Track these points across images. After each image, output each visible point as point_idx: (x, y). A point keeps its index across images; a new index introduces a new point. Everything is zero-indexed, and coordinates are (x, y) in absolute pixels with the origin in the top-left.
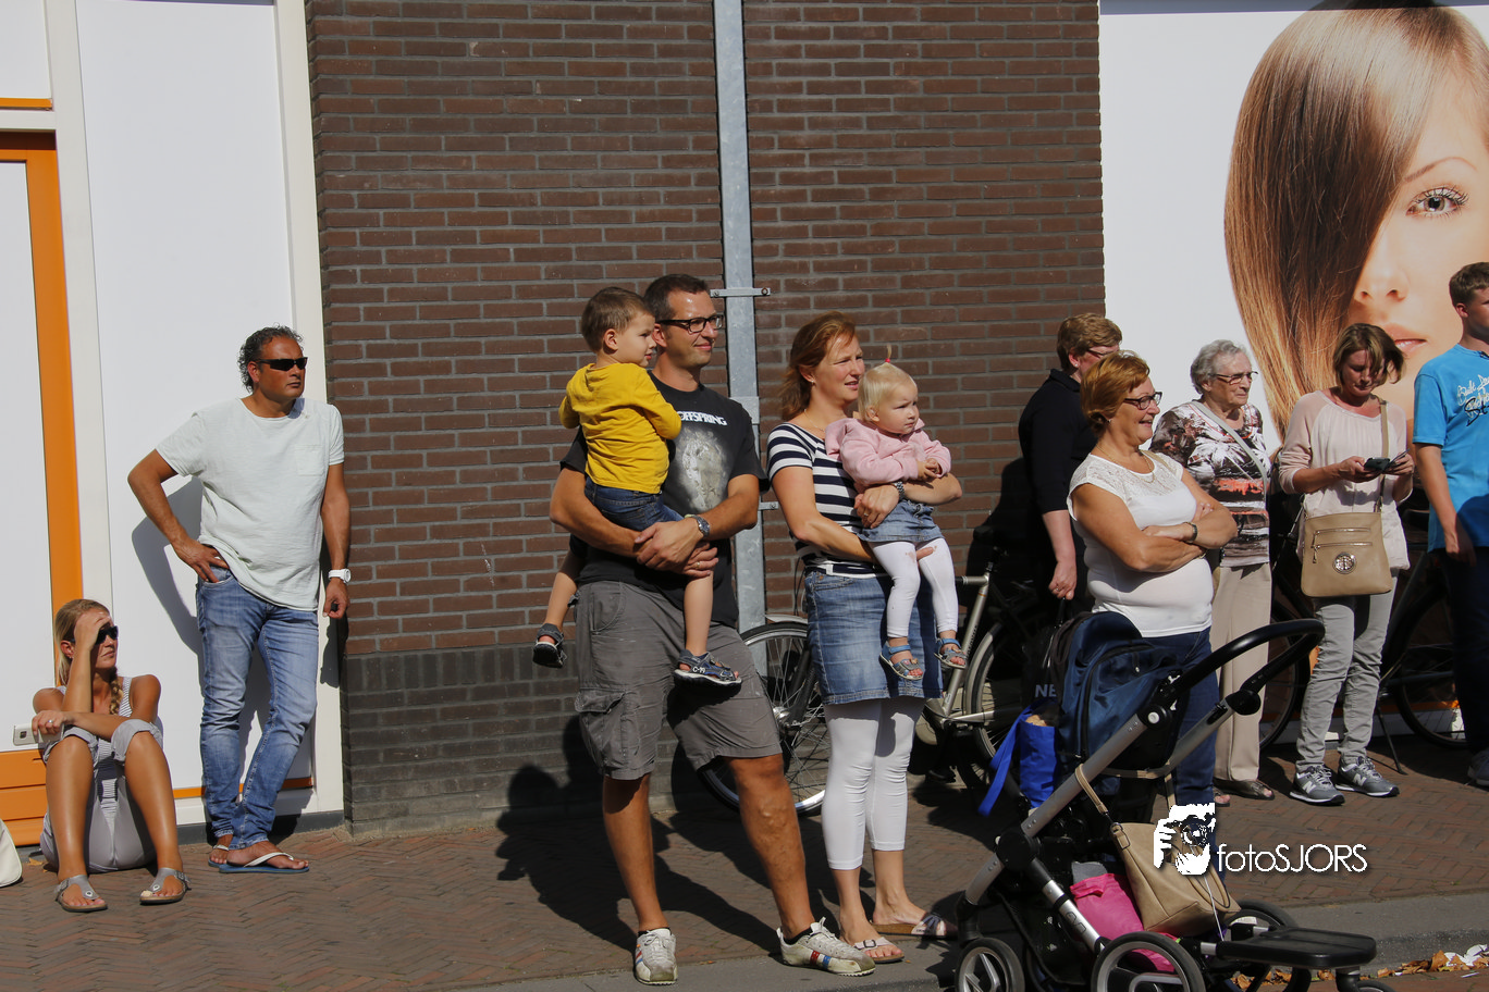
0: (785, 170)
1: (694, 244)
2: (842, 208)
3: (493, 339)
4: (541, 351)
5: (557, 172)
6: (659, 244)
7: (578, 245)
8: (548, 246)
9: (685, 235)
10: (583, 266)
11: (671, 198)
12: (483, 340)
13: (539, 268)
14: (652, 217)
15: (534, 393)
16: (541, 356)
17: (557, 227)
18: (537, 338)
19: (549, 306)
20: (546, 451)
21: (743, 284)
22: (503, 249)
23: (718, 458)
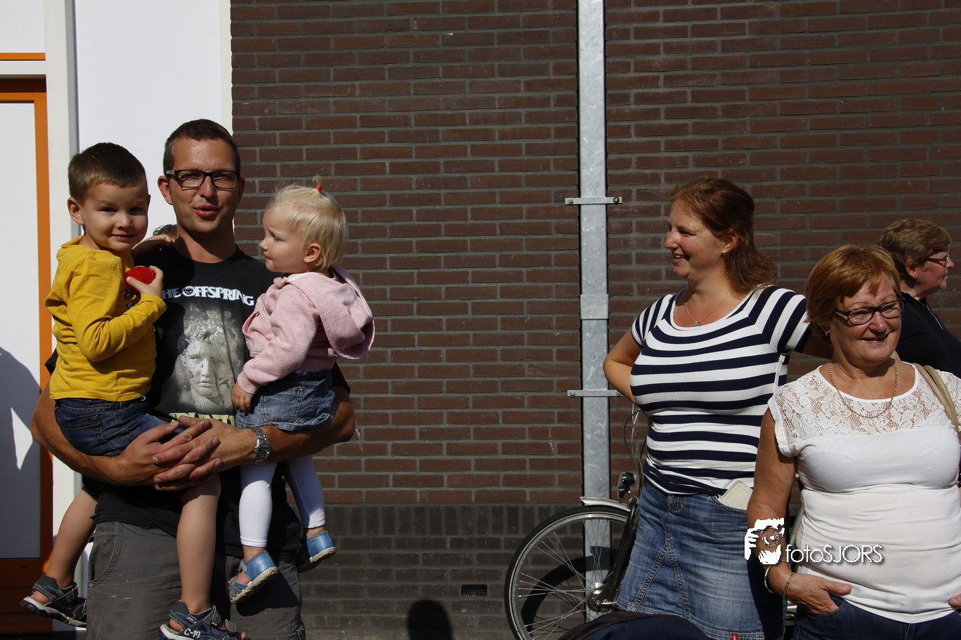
0: (640, 90)
1: (552, 158)
2: (694, 124)
3: (368, 240)
4: (410, 251)
5: (429, 97)
6: (519, 158)
7: (446, 159)
8: (419, 160)
9: (544, 150)
10: (450, 178)
11: (531, 118)
12: (360, 241)
13: (411, 179)
14: (514, 135)
15: (403, 287)
16: (410, 255)
17: (428, 144)
18: (407, 239)
19: (418, 212)
20: (412, 338)
21: (596, 194)
22: (381, 163)
23: (234, 344)
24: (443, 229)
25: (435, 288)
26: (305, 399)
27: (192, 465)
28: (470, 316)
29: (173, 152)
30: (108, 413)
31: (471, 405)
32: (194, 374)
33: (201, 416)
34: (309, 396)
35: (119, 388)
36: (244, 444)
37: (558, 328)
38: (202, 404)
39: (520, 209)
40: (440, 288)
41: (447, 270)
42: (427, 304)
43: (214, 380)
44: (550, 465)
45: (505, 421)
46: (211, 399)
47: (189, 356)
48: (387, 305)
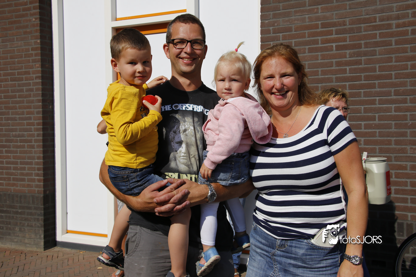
5: (356, 9)
7: (366, 41)
8: (351, 43)
10: (368, 51)
12: (320, 85)
13: (346, 53)
17: (355, 34)
18: (344, 83)
19: (350, 69)
22: (331, 46)
23: (198, 136)
24: (363, 77)
25: (358, 108)
26: (235, 168)
27: (174, 205)
28: (377, 122)
29: (172, 30)
30: (132, 174)
32: (178, 152)
33: (181, 175)
35: (138, 161)
36: (202, 194)
38: (182, 168)
40: (361, 108)
41: (365, 98)
43: (188, 155)
46: (187, 166)
47: (175, 142)
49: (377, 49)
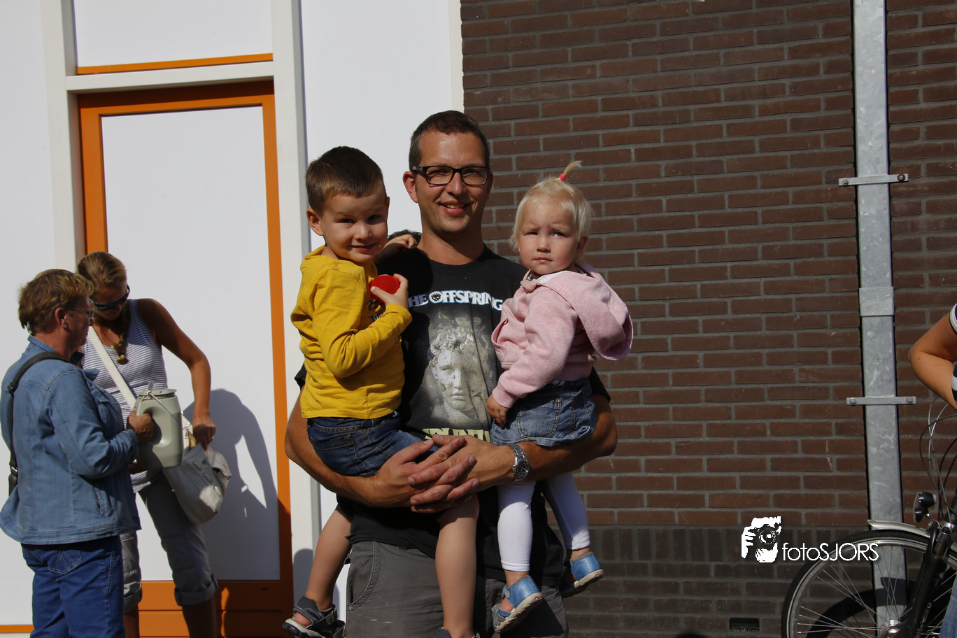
1: (822, 133)
3: (613, 235)
4: (661, 246)
5: (678, 73)
6: (783, 135)
7: (699, 142)
8: (668, 144)
9: (813, 124)
11: (796, 89)
12: (604, 237)
13: (660, 166)
14: (777, 110)
15: (653, 285)
16: (661, 250)
17: (677, 126)
18: (657, 233)
19: (668, 202)
20: (664, 342)
21: (876, 172)
22: (625, 150)
23: (484, 353)
24: (696, 220)
25: (689, 286)
26: (563, 411)
27: (449, 486)
28: (730, 316)
29: (421, 146)
30: (360, 431)
31: (733, 415)
32: (446, 386)
33: (456, 432)
34: (567, 408)
35: (370, 404)
36: (501, 463)
37: (834, 327)
38: (457, 418)
39: (786, 194)
40: (695, 286)
41: (702, 265)
42: (680, 304)
43: (467, 392)
44: (828, 483)
45: (773, 434)
46: (465, 413)
47: (440, 368)
48: (635, 306)
49: (725, 159)
